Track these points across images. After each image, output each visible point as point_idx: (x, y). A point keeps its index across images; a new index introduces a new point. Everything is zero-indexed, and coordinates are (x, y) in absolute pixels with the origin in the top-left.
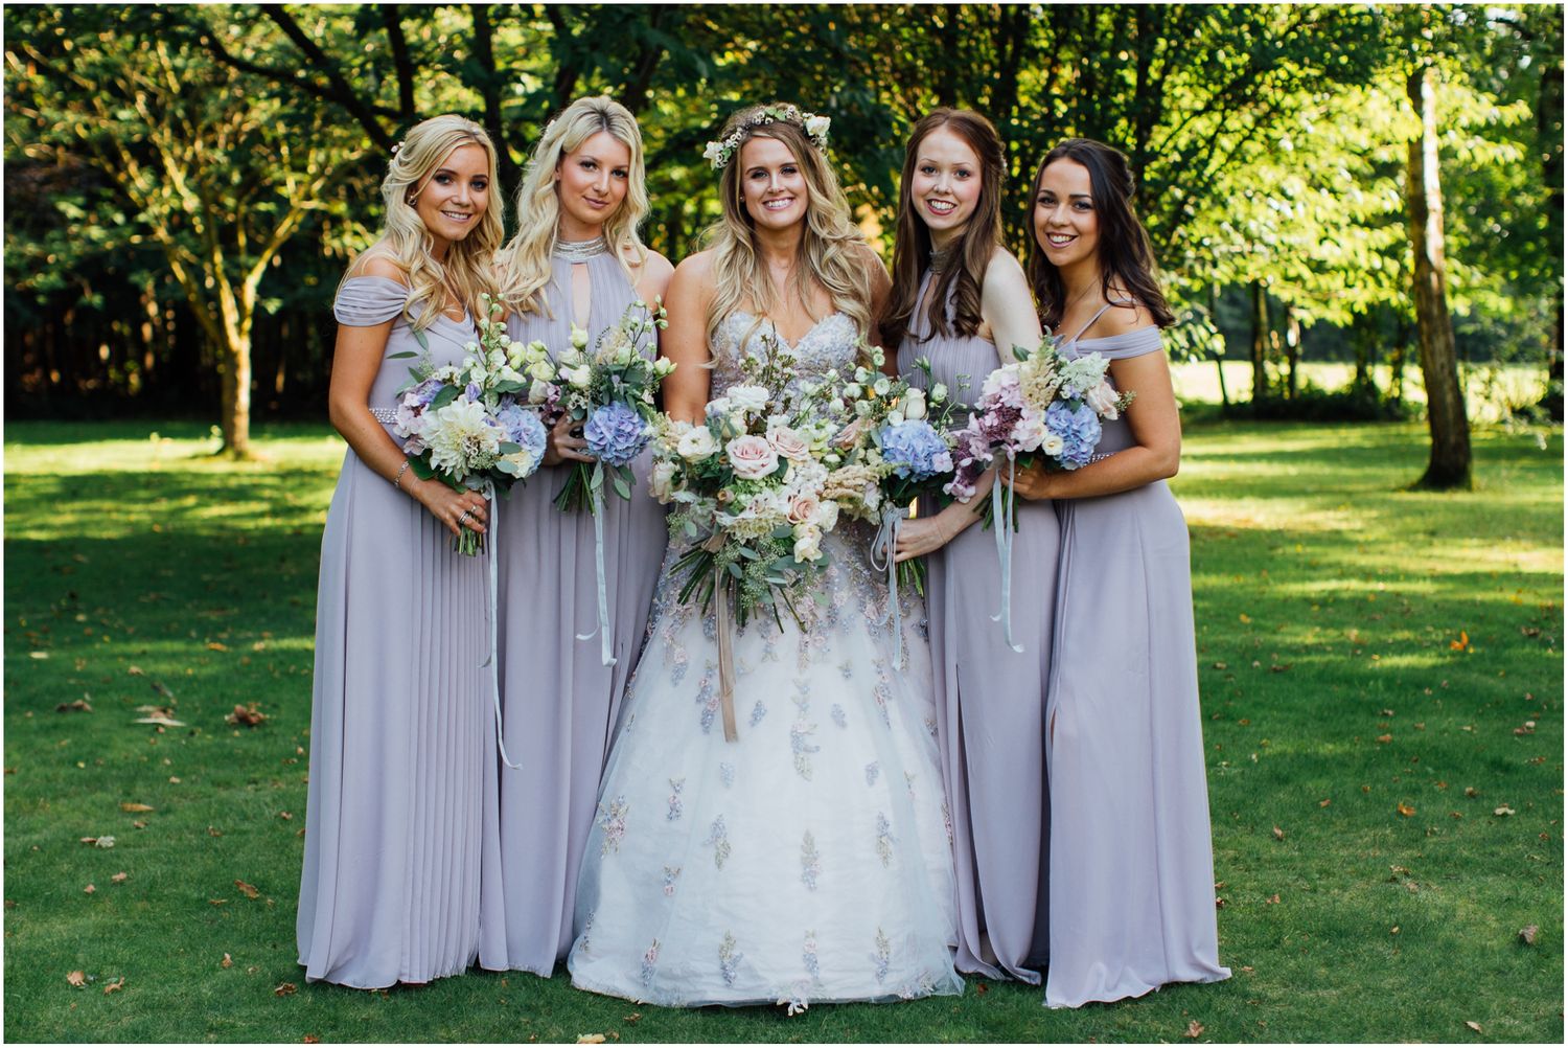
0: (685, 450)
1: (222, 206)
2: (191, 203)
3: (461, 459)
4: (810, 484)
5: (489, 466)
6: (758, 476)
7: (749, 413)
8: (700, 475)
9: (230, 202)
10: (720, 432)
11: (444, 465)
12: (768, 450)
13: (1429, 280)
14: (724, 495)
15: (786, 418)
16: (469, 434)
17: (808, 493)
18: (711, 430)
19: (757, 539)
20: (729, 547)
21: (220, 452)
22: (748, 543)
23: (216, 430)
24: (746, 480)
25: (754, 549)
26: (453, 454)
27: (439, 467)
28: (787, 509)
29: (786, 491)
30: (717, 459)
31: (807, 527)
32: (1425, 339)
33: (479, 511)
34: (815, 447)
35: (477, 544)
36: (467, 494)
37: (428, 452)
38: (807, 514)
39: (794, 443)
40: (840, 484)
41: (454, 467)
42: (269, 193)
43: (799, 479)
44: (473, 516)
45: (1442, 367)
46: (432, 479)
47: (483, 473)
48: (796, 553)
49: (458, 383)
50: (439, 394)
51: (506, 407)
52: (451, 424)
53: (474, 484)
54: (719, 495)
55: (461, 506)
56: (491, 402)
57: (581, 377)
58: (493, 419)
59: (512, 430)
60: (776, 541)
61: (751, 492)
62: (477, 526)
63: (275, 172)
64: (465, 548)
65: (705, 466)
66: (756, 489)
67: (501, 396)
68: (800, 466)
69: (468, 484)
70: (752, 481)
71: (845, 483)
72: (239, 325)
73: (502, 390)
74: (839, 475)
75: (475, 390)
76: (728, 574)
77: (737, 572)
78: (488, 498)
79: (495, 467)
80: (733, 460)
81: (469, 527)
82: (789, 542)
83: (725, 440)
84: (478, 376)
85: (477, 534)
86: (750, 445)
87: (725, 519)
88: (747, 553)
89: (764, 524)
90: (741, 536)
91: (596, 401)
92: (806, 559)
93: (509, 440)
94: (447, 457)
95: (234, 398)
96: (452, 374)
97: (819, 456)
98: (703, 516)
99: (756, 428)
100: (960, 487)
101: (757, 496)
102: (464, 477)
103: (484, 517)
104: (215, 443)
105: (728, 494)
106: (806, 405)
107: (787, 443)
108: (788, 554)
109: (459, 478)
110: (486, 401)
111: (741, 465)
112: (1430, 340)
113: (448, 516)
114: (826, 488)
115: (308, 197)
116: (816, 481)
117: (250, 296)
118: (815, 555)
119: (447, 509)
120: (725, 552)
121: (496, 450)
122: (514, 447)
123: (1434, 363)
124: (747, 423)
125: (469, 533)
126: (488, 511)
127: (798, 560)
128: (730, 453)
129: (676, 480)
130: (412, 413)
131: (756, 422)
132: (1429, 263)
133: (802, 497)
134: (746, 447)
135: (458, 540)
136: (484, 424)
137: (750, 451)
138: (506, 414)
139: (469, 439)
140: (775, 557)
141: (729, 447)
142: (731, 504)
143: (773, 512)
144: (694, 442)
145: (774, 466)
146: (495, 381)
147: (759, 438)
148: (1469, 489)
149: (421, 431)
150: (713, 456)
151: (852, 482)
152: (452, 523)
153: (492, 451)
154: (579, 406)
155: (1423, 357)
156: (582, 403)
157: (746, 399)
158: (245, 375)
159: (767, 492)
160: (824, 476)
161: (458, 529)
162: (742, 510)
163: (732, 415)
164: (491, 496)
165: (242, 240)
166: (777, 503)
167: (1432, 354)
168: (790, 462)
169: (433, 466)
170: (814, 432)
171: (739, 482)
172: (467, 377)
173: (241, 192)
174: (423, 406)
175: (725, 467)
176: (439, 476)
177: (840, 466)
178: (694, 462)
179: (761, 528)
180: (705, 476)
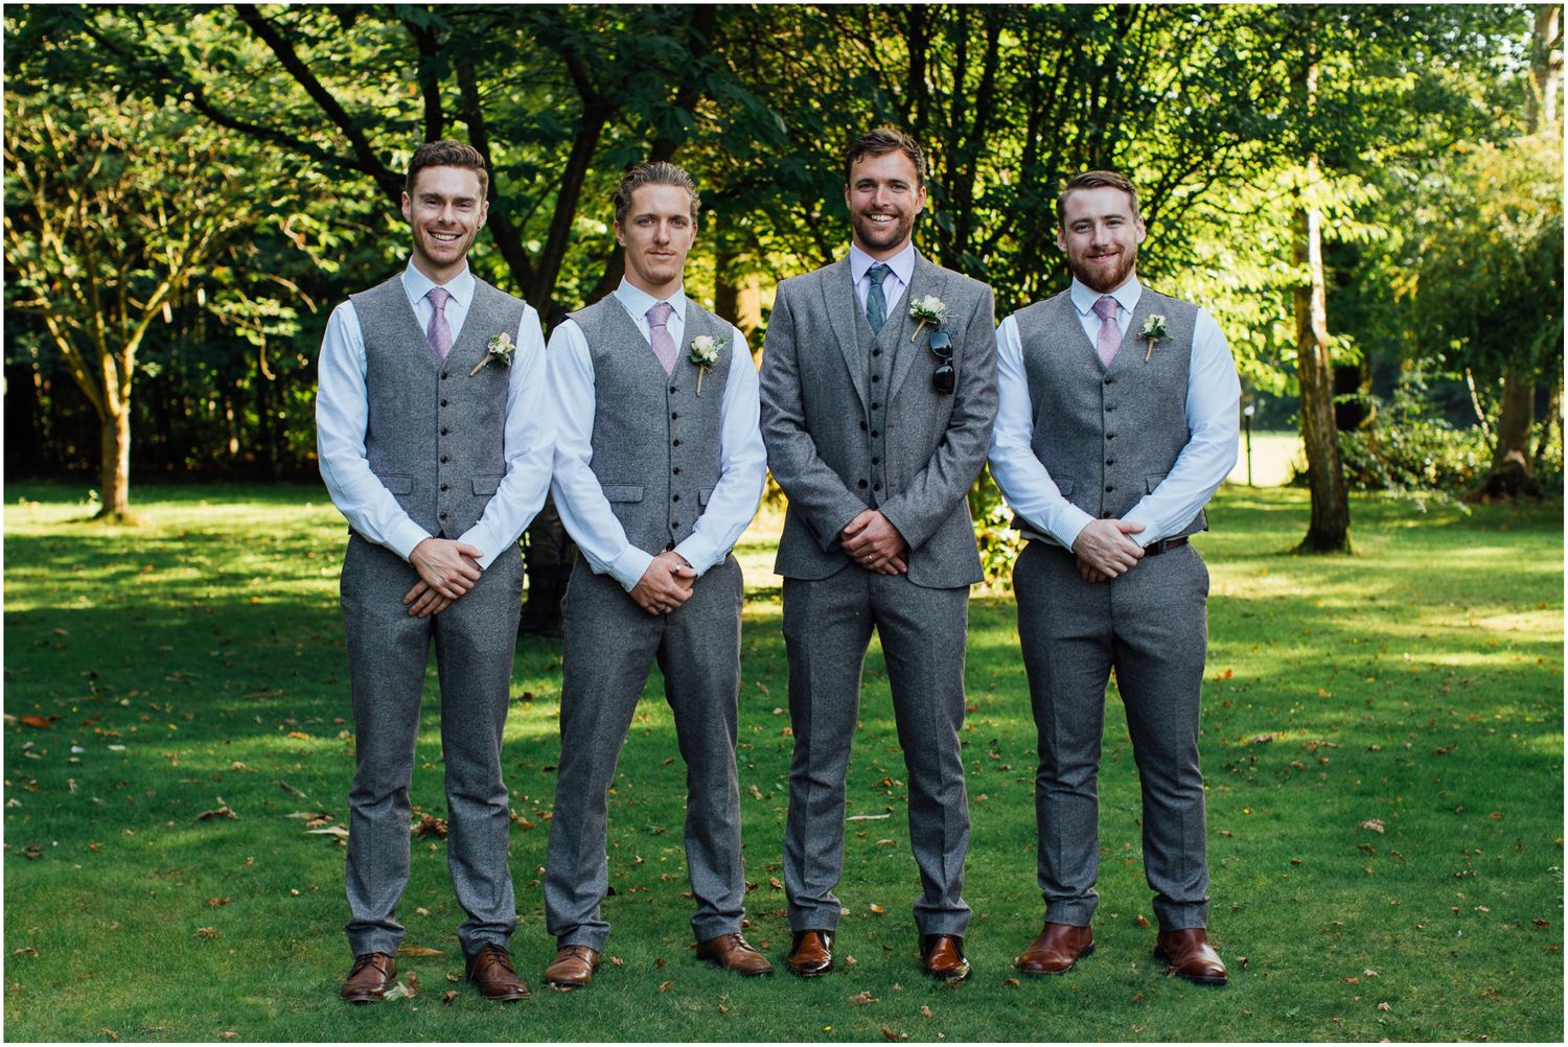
2: (72, 268)
9: (110, 270)
13: (1313, 352)
21: (100, 515)
23: (93, 494)
32: (1308, 409)
42: (148, 260)
45: (1324, 435)
63: (154, 240)
72: (120, 391)
95: (115, 462)
104: (93, 507)
112: (1313, 410)
115: (187, 264)
117: (130, 363)
123: (1316, 431)
132: (1314, 335)
148: (1350, 553)
155: (1306, 426)
158: (125, 439)
167: (1315, 423)
173: (123, 259)
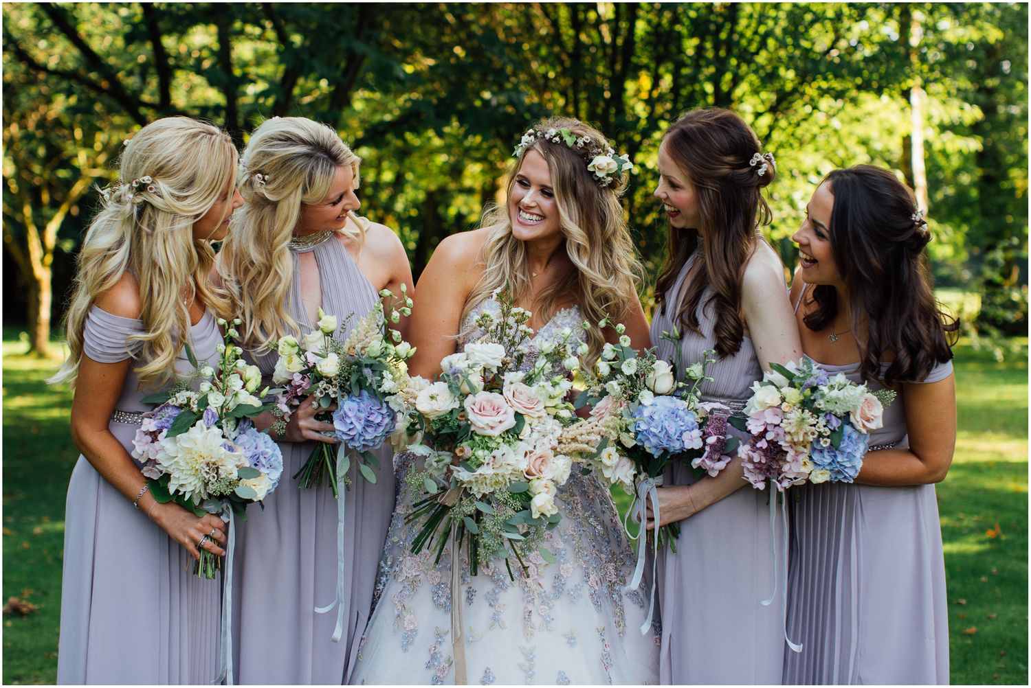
0: (424, 406)
1: (31, 172)
3: (199, 484)
4: (546, 440)
5: (228, 492)
6: (495, 433)
7: (485, 369)
8: (438, 431)
9: (37, 169)
10: (458, 388)
11: (182, 490)
12: (505, 407)
14: (462, 451)
15: (521, 375)
16: (208, 460)
17: (544, 448)
18: (449, 387)
19: (493, 493)
20: (465, 501)
22: (486, 499)
23: (25, 335)
24: (484, 437)
25: (489, 503)
26: (192, 479)
27: (177, 491)
28: (523, 465)
29: (522, 447)
30: (456, 415)
31: (543, 482)
33: (218, 534)
34: (550, 403)
35: (216, 567)
36: (206, 518)
37: (167, 477)
38: (543, 468)
39: (530, 400)
40: (574, 440)
41: (193, 491)
42: (66, 163)
43: (535, 435)
44: (212, 539)
46: (171, 502)
47: (221, 497)
48: (534, 509)
49: (195, 408)
50: (176, 419)
51: (243, 431)
52: (189, 451)
53: (212, 507)
54: (457, 451)
55: (200, 530)
56: (229, 427)
57: (330, 366)
58: (230, 443)
59: (250, 454)
60: (512, 495)
61: (488, 448)
62: (217, 549)
63: (69, 148)
64: (205, 571)
65: (443, 421)
66: (494, 445)
67: (238, 421)
68: (535, 422)
69: (206, 507)
70: (490, 437)
71: (579, 438)
72: (42, 260)
73: (239, 415)
74: (573, 430)
75: (213, 413)
76: (462, 527)
77: (471, 525)
78: (226, 520)
79: (234, 493)
80: (471, 417)
81: (208, 551)
82: (526, 498)
83: (464, 396)
84: (215, 400)
85: (216, 556)
86: (488, 401)
87: (462, 474)
88: (483, 507)
89: (501, 479)
90: (477, 491)
91: (346, 390)
92: (542, 514)
93: (247, 465)
94: (185, 481)
96: (189, 399)
97: (553, 411)
98: (439, 469)
99: (493, 384)
100: (708, 462)
101: (494, 453)
102: (202, 501)
103: (223, 540)
104: (24, 346)
105: (465, 449)
106: (541, 362)
107: (523, 399)
108: (524, 508)
109: (197, 502)
110: (224, 426)
111: (479, 421)
113: (187, 540)
114: (560, 442)
115: (95, 166)
116: (551, 436)
118: (551, 511)
119: (186, 533)
120: (460, 505)
121: (235, 476)
122: (250, 472)
124: (484, 379)
125: (208, 556)
126: (226, 533)
127: (536, 516)
128: (468, 410)
129: (411, 431)
130: (149, 439)
131: (494, 379)
133: (538, 452)
134: (484, 403)
135: (197, 563)
136: (223, 450)
137: (488, 407)
138: (243, 438)
139: (208, 464)
140: (511, 512)
141: (467, 403)
142: (468, 460)
143: (510, 468)
144: (432, 398)
145: (510, 422)
146: (232, 405)
147: (496, 395)
149: (159, 457)
150: (451, 412)
151: (586, 438)
152: (191, 547)
153: (230, 476)
154: (327, 395)
156: (330, 392)
157: (484, 356)
159: (504, 448)
160: (559, 432)
161: (197, 553)
162: (479, 466)
163: (470, 371)
164: (229, 518)
165: (45, 197)
166: (513, 459)
168: (526, 418)
169: (172, 491)
170: (550, 389)
171: (477, 438)
172: (204, 402)
173: (45, 162)
174: (161, 431)
175: (463, 423)
176: (178, 500)
177: (573, 421)
178: (432, 417)
179: (496, 483)
180: (443, 431)
